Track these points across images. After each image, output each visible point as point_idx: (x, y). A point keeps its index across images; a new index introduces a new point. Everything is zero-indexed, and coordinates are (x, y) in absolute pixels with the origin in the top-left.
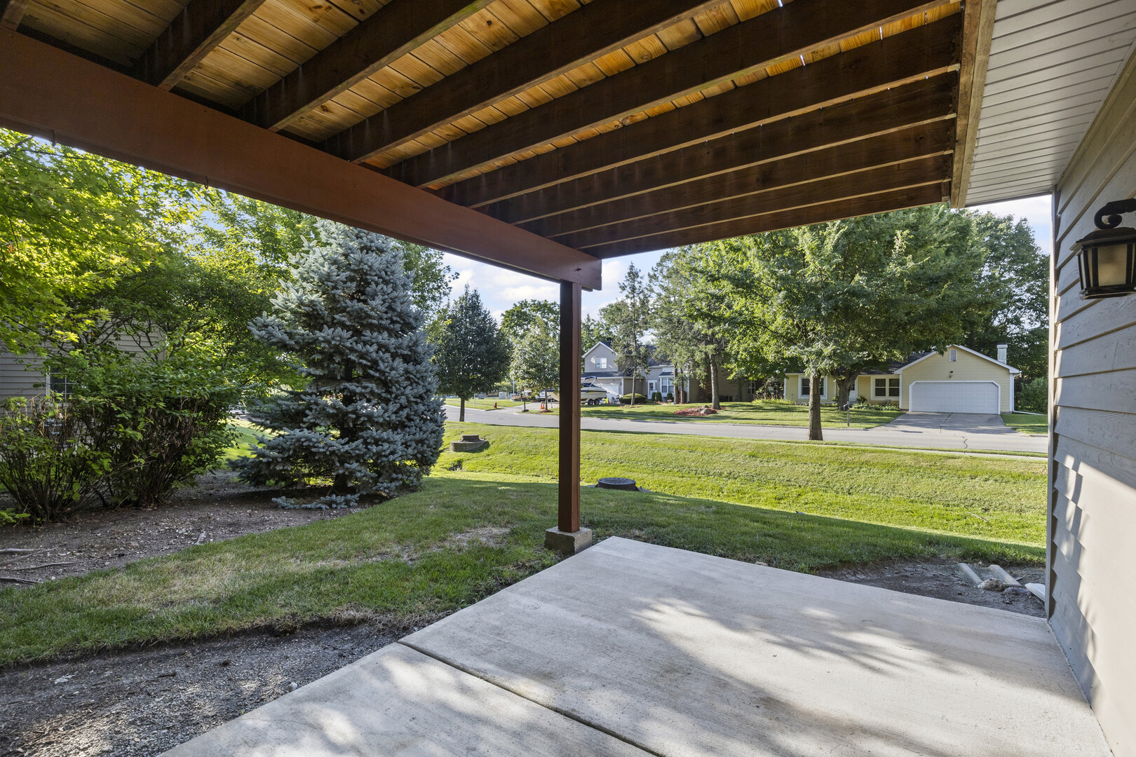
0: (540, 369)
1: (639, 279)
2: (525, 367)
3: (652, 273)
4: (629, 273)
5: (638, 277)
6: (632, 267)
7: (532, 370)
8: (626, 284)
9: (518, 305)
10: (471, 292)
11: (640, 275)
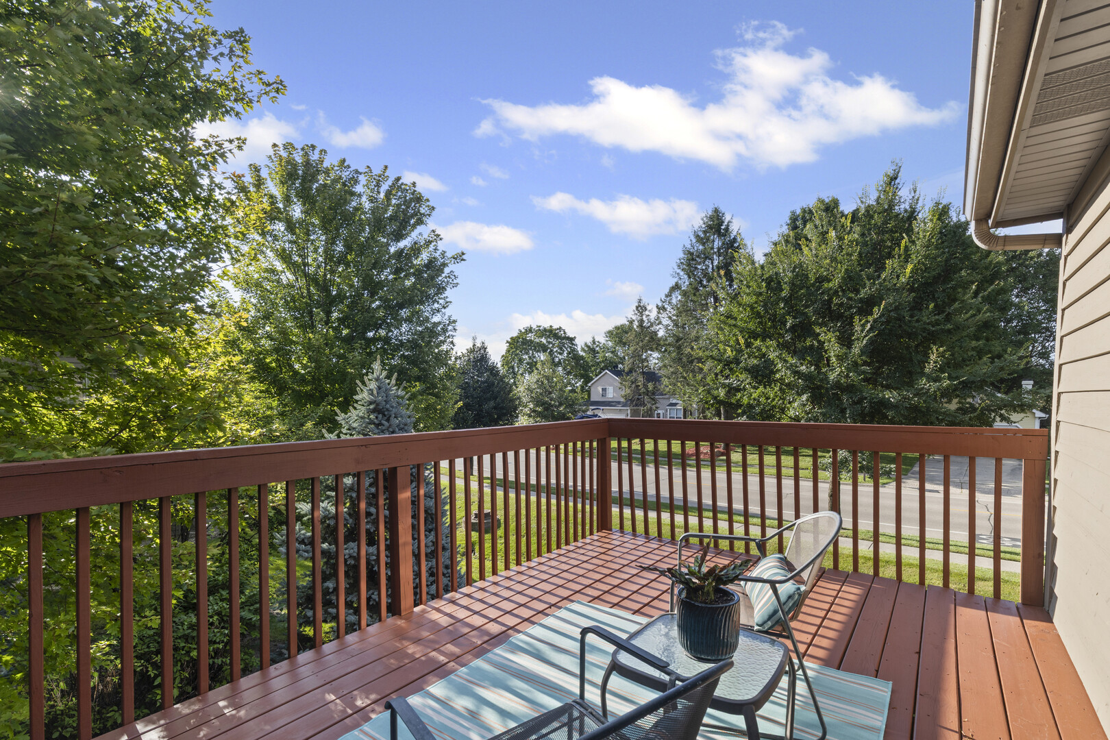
0: (547, 406)
1: (647, 313)
2: (531, 406)
3: (660, 304)
4: (637, 307)
5: (646, 309)
6: (640, 301)
7: (539, 409)
8: (634, 318)
9: (523, 331)
10: (479, 345)
11: (649, 308)
